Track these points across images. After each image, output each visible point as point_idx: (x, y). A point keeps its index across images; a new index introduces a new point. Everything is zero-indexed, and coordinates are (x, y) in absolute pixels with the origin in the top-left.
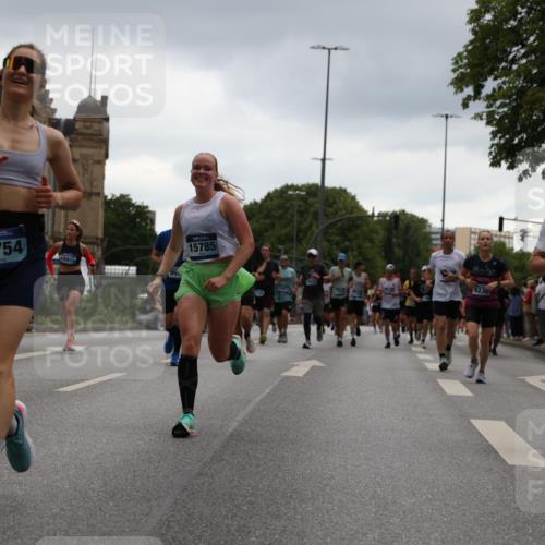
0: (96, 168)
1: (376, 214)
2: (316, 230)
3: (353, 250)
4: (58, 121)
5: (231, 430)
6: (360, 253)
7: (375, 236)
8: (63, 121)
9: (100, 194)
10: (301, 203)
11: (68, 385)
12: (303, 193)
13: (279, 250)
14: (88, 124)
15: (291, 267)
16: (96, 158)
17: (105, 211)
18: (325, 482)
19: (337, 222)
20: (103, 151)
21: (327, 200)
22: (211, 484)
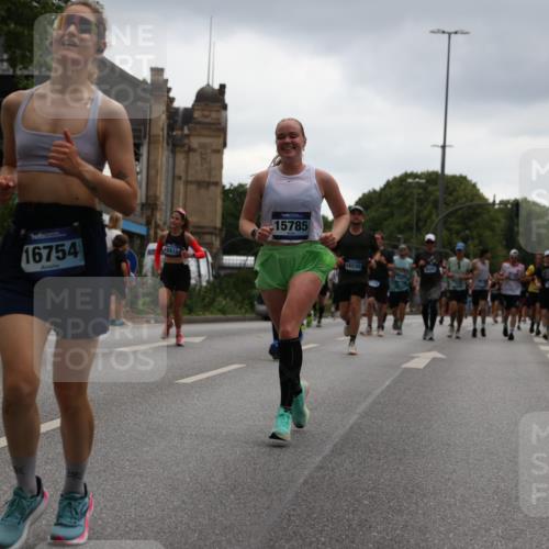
0: (214, 157)
1: (497, 202)
2: (436, 219)
3: (473, 238)
4: (177, 109)
5: (351, 422)
6: (481, 243)
7: (496, 224)
8: (181, 110)
9: (218, 183)
10: (420, 191)
11: (188, 376)
12: (423, 181)
13: (399, 240)
14: (206, 113)
15: (410, 257)
16: (214, 147)
17: (224, 200)
18: (447, 476)
19: (456, 210)
20: (221, 140)
21: (447, 188)
22: (331, 478)
